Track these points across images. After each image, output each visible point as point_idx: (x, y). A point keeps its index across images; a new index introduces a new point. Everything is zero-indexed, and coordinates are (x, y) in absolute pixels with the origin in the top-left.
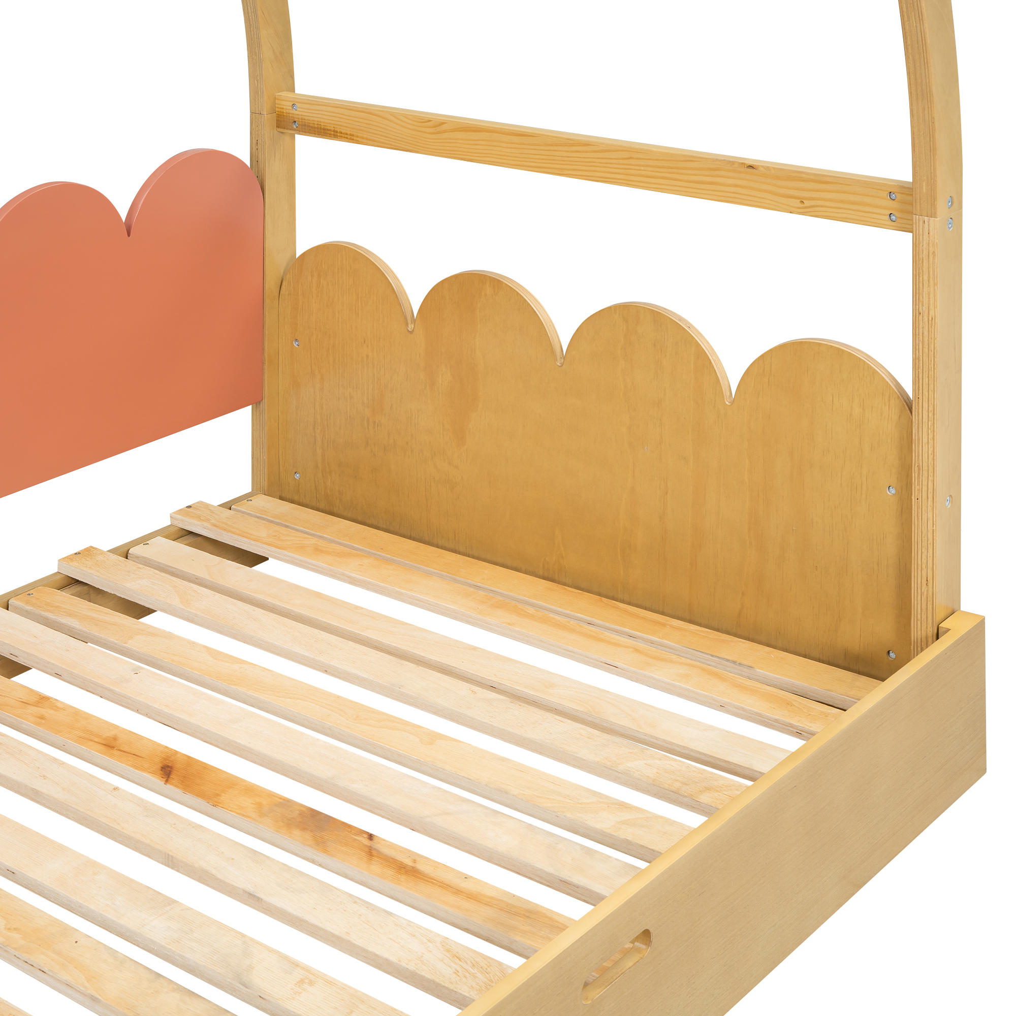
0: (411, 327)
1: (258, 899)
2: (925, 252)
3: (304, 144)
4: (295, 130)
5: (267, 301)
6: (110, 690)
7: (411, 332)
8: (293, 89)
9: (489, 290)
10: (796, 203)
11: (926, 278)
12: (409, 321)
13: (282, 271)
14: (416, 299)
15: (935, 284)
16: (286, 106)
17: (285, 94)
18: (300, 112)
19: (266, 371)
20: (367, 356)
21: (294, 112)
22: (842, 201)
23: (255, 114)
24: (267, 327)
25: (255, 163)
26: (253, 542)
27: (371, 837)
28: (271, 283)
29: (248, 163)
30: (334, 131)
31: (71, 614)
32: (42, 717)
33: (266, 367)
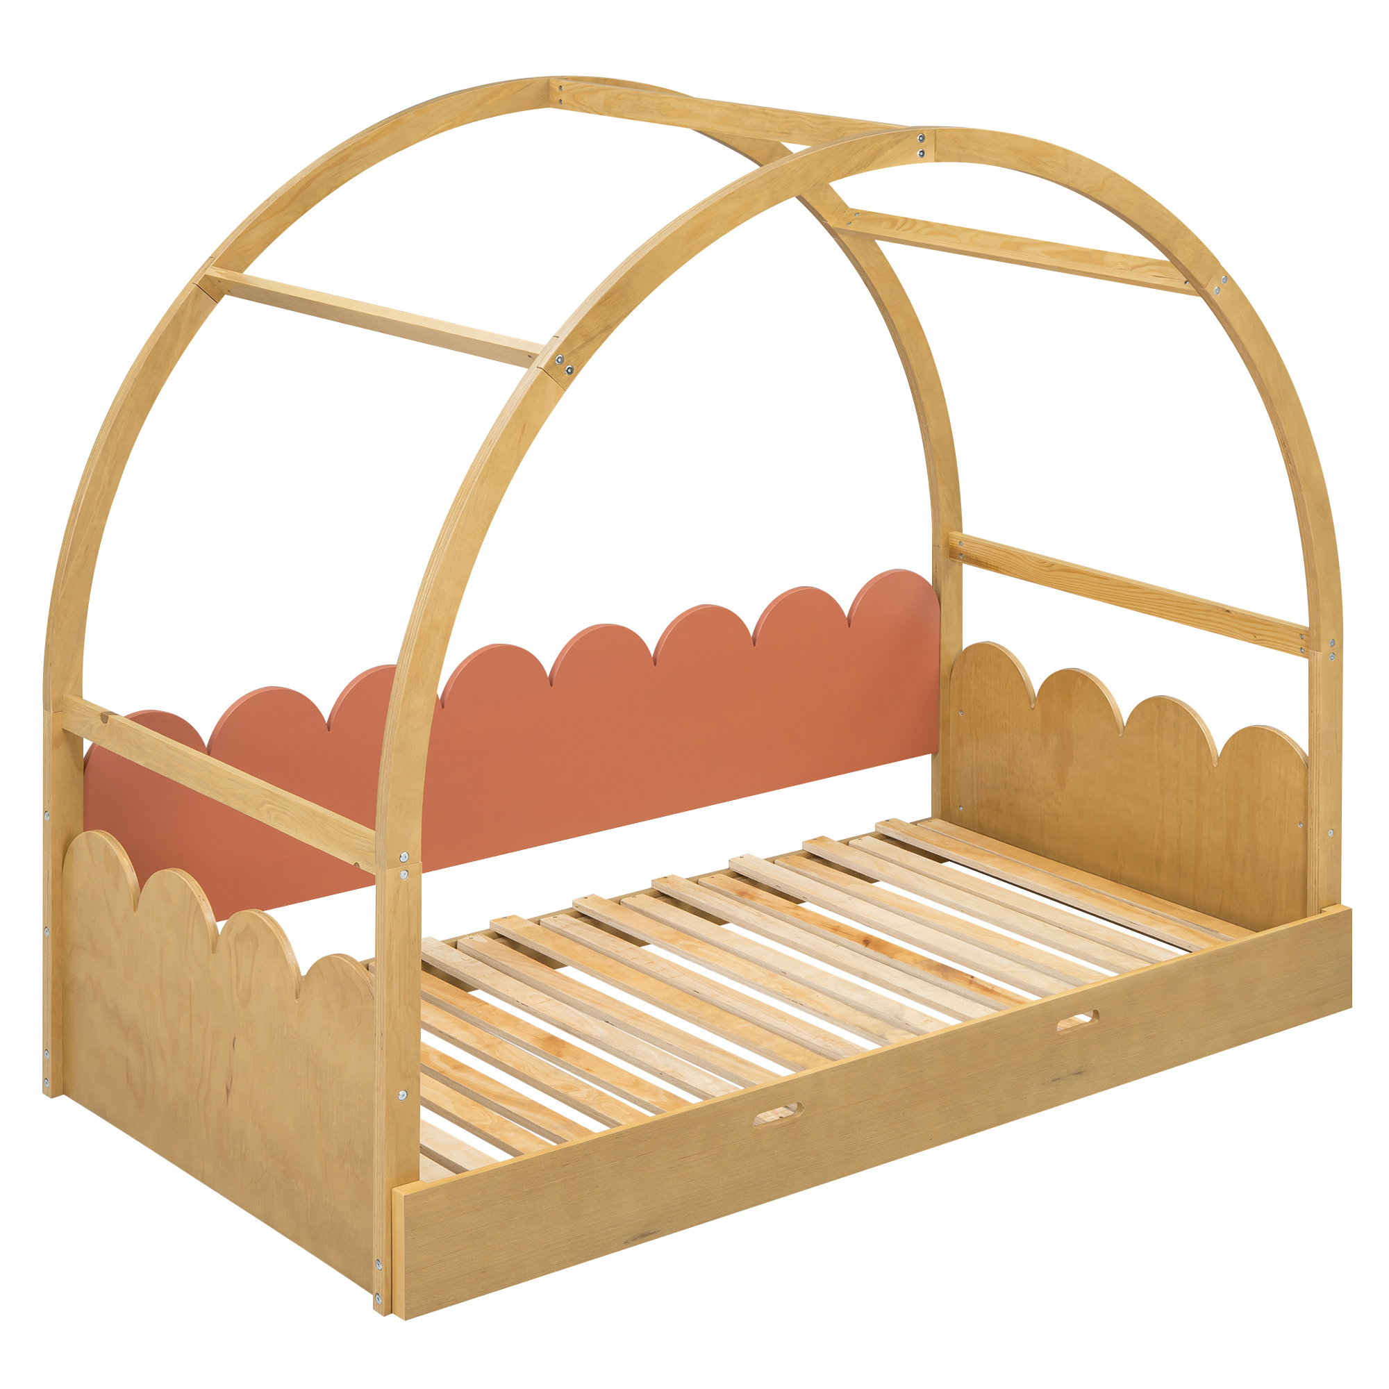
0: (1033, 706)
1: (909, 992)
2: (1315, 673)
3: (968, 569)
4: (961, 560)
5: (941, 681)
6: (835, 906)
7: (1033, 709)
8: (961, 530)
9: (1080, 683)
10: (1252, 637)
11: (1315, 690)
12: (1032, 701)
13: (953, 660)
14: (1036, 684)
15: (1320, 694)
16: (956, 542)
17: (955, 533)
18: (964, 548)
19: (941, 732)
20: (1006, 725)
21: (960, 547)
22: (1275, 638)
23: (935, 546)
24: (941, 700)
25: (935, 581)
26: (927, 844)
27: (972, 977)
28: (945, 668)
29: (930, 582)
30: (986, 563)
31: (813, 870)
32: (797, 914)
33: (941, 728)
